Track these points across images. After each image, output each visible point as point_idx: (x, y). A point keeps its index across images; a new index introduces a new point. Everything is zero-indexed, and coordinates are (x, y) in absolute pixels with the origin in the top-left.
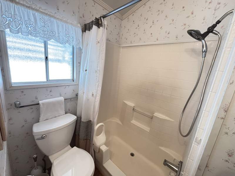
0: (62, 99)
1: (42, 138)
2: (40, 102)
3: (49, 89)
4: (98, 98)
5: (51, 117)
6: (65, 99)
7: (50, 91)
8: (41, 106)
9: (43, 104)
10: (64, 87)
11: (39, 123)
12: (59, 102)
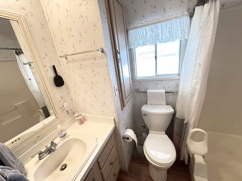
0: (163, 91)
1: (145, 115)
2: (148, 91)
3: (155, 82)
4: (196, 98)
5: (155, 104)
6: (166, 92)
7: (156, 84)
8: (148, 94)
9: (149, 92)
10: (168, 81)
11: (146, 105)
12: (160, 94)
